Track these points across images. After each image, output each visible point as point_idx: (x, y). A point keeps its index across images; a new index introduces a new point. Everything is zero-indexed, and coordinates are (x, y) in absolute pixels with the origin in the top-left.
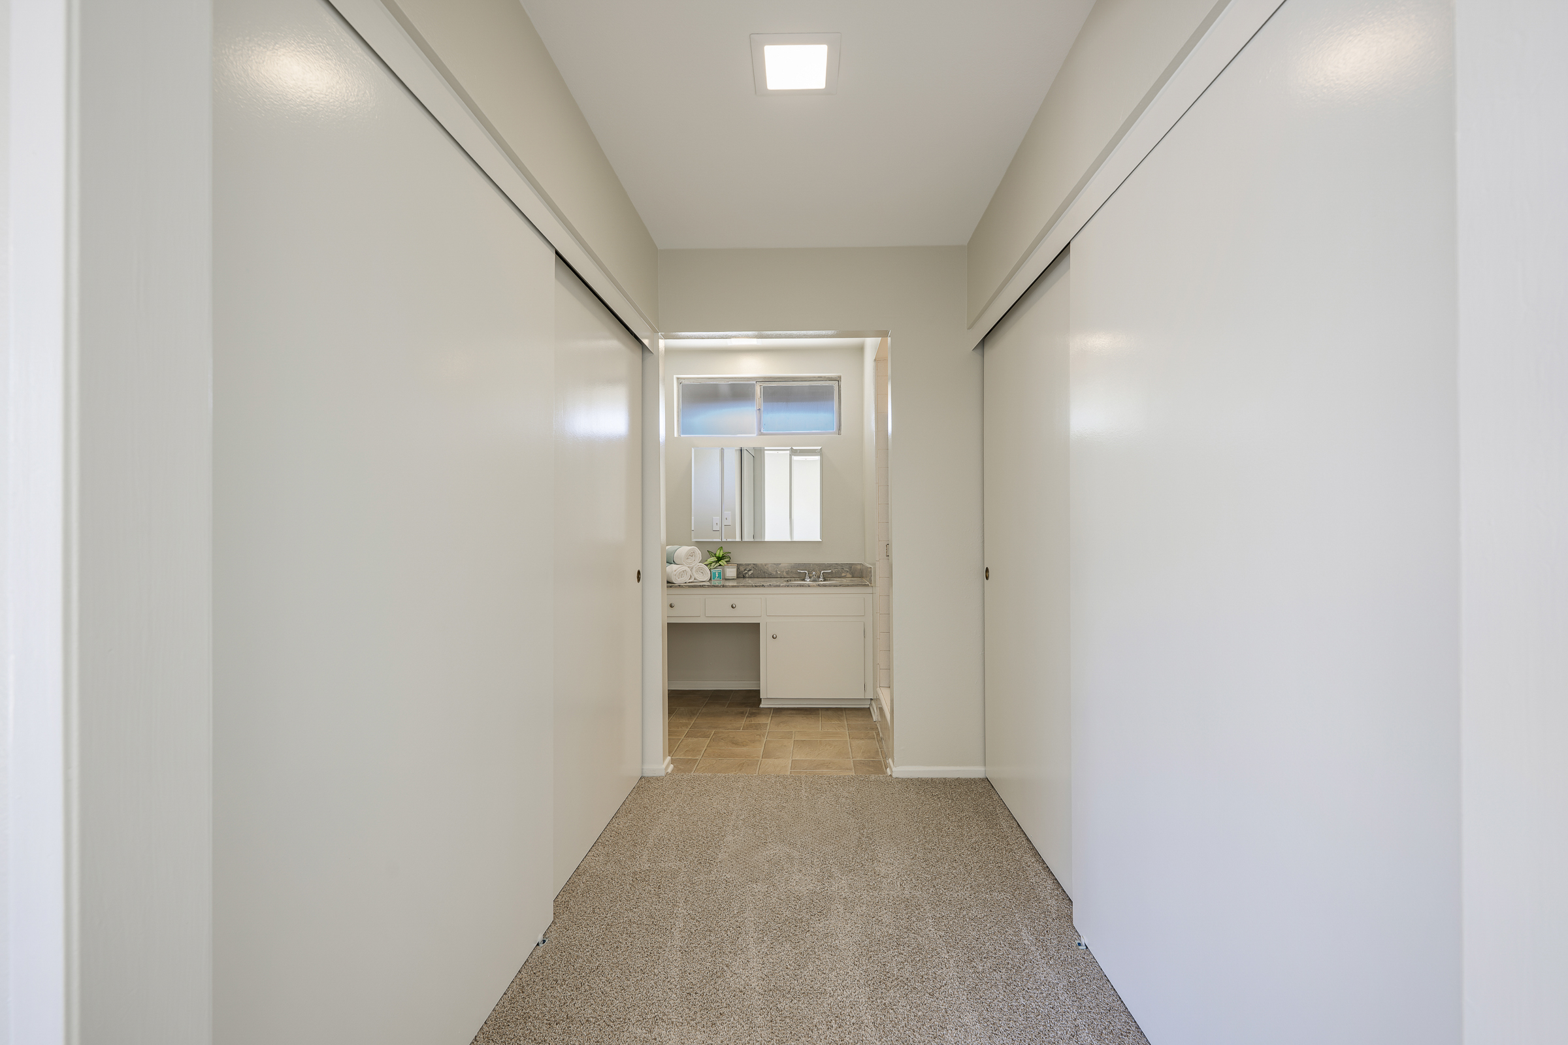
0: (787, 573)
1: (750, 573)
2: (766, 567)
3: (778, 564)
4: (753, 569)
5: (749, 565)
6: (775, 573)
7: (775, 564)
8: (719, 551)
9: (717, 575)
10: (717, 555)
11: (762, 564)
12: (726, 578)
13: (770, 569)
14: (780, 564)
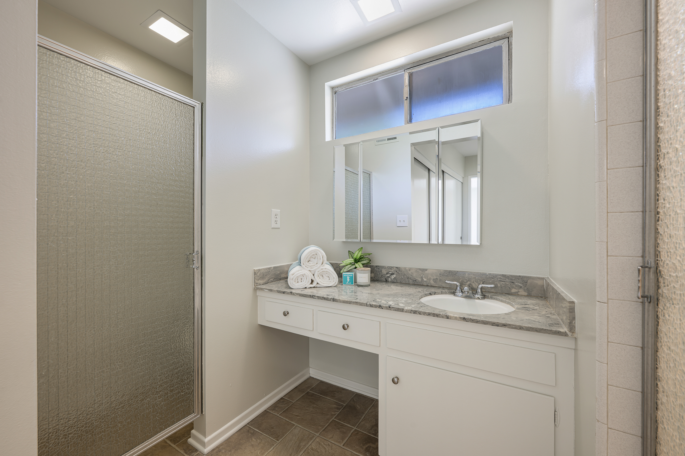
0: (435, 280)
1: (393, 277)
2: (410, 272)
3: (424, 270)
4: (395, 273)
5: (391, 268)
6: (420, 280)
7: (420, 269)
8: (358, 252)
9: (348, 280)
10: (355, 257)
11: (405, 268)
12: (358, 283)
13: (414, 275)
14: (426, 270)
